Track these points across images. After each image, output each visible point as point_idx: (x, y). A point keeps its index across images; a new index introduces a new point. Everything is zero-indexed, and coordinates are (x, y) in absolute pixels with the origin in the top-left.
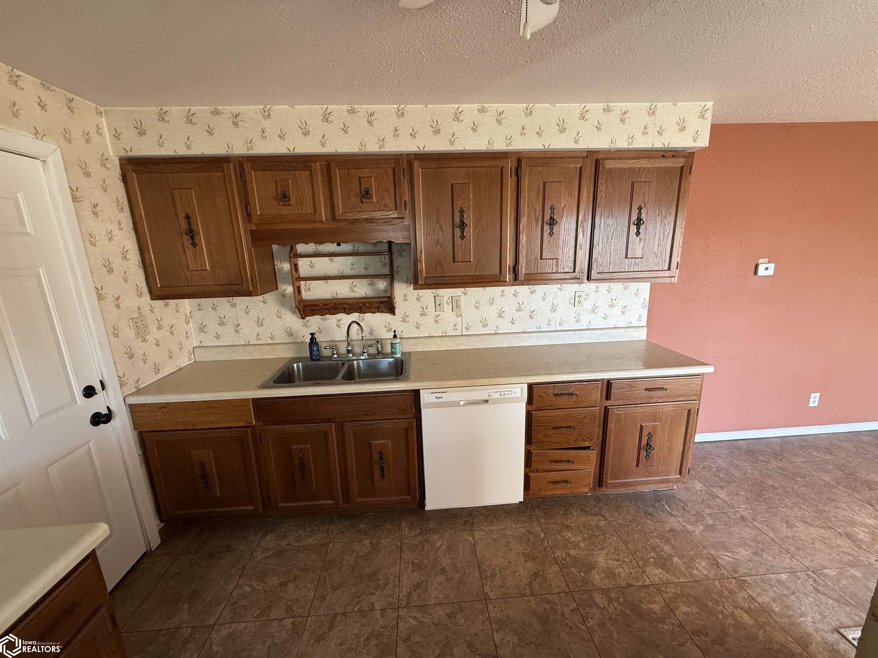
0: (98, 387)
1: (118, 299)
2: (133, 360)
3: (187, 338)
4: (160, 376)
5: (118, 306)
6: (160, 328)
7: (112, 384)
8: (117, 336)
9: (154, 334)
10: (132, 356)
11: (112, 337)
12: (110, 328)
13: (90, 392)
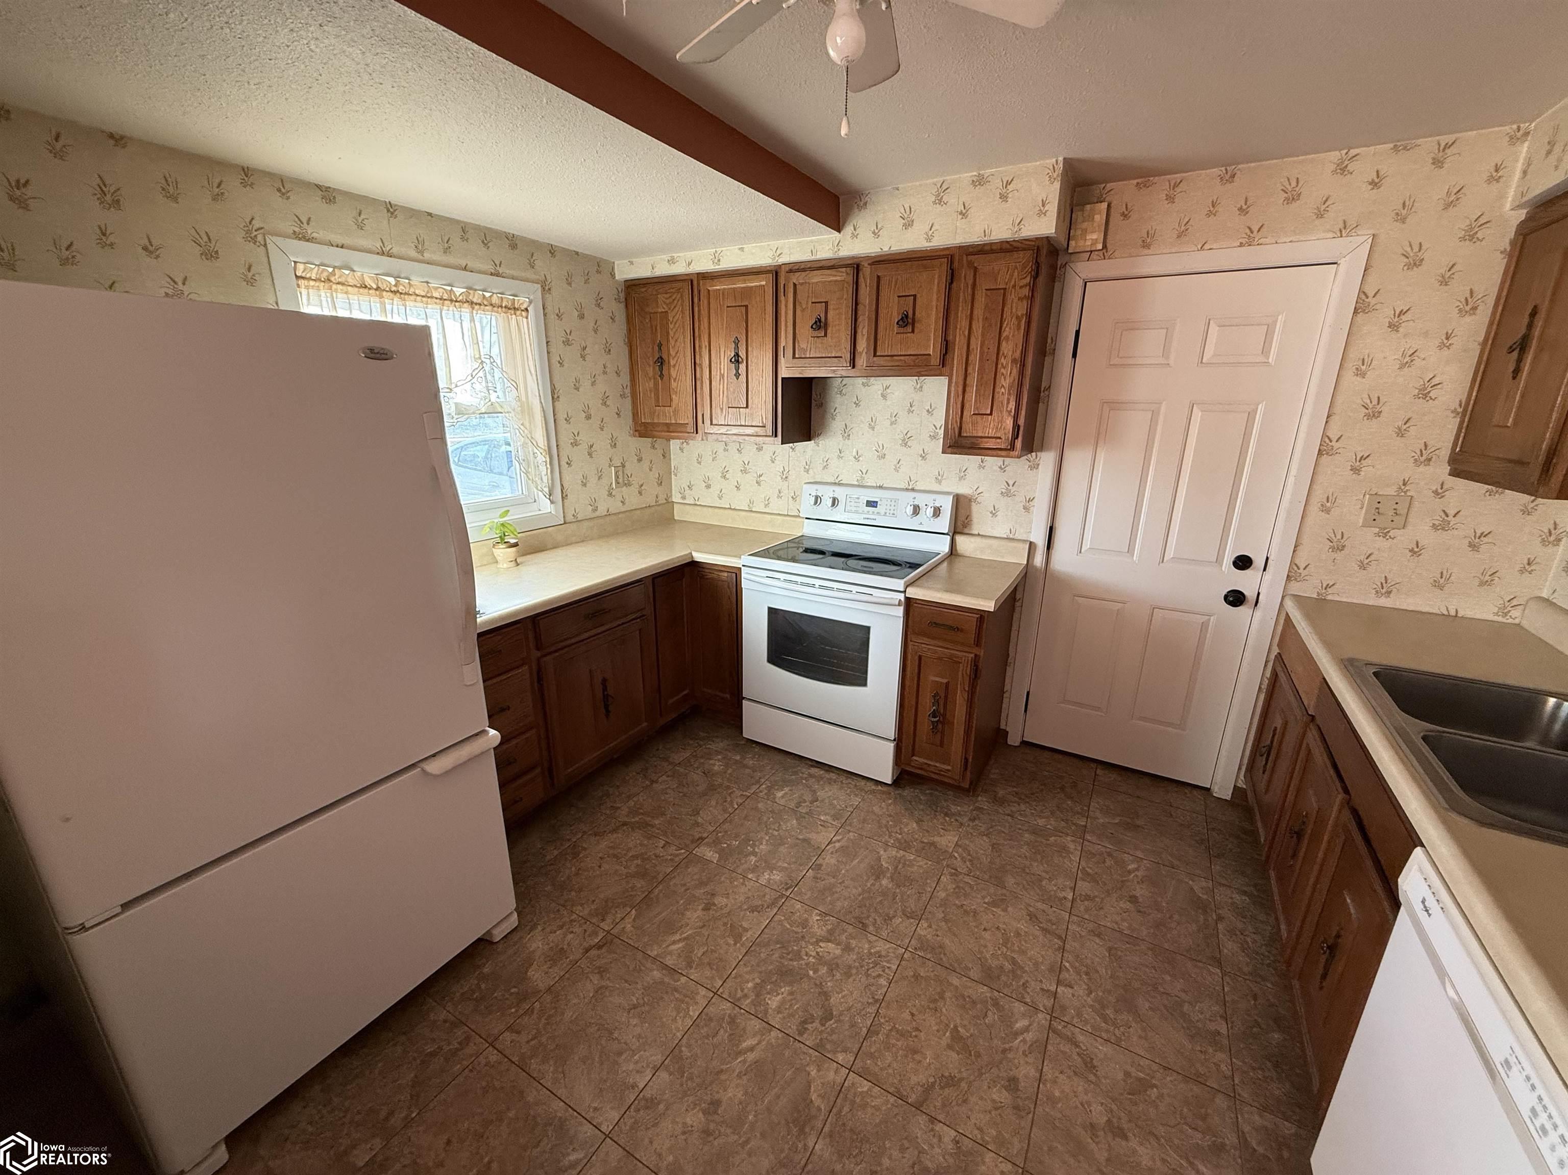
0: (1259, 562)
1: (1364, 458)
2: (1339, 556)
3: (1525, 571)
5: (1357, 470)
6: (1441, 527)
7: (1278, 567)
8: (1328, 510)
9: (1419, 530)
10: (1340, 548)
11: (1314, 508)
12: (1319, 496)
13: (1243, 563)
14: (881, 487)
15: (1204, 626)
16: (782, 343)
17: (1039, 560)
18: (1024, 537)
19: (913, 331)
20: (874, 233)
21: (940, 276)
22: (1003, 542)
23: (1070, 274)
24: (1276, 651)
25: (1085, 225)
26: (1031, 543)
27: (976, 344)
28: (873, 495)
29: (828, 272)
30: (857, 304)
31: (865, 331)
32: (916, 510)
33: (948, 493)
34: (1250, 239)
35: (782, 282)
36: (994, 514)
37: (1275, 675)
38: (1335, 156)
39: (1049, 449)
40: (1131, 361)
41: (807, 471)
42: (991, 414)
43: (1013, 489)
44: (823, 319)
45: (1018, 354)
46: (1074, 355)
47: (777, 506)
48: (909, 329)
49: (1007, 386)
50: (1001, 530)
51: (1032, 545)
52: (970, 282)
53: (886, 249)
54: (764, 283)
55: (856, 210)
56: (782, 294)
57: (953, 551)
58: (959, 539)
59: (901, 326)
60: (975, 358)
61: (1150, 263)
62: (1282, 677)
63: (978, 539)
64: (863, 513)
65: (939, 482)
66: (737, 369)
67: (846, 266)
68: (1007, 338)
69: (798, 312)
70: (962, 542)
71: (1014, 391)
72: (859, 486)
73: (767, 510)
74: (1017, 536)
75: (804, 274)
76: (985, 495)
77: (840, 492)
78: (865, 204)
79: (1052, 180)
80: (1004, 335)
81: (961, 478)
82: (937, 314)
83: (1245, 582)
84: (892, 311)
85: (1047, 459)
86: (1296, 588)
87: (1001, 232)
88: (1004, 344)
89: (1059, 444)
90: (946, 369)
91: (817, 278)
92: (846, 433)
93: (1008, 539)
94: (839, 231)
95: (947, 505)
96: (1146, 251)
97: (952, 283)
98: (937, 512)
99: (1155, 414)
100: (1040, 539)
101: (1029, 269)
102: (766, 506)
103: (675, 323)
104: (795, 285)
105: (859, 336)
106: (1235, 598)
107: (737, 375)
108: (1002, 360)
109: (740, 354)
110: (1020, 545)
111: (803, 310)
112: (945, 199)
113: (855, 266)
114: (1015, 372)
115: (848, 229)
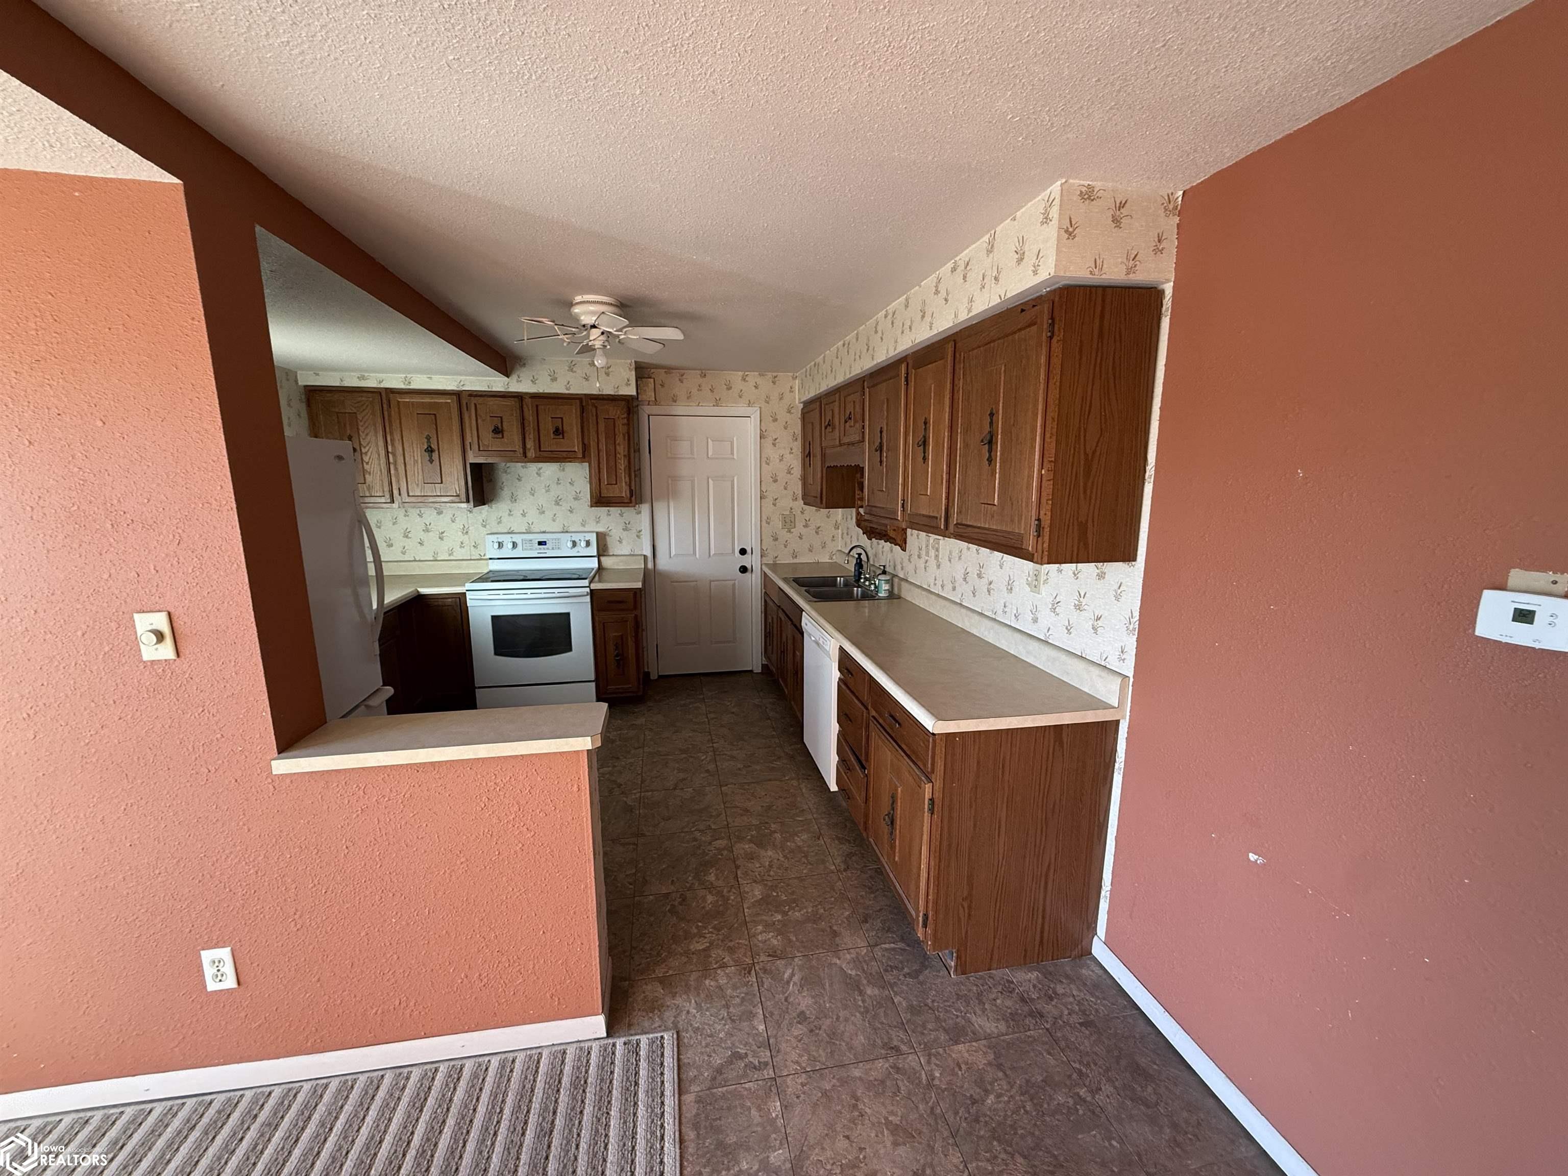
0: (749, 551)
1: (776, 499)
2: (777, 543)
3: (833, 540)
4: (796, 561)
5: (774, 505)
6: (806, 526)
7: (757, 552)
8: (768, 523)
9: (799, 528)
10: (776, 539)
11: (764, 523)
12: (764, 518)
13: (743, 552)
14: (544, 532)
15: (734, 585)
16: (468, 440)
17: (650, 565)
18: (640, 553)
19: (563, 438)
20: (532, 381)
21: (576, 410)
22: (629, 557)
23: (641, 412)
24: (764, 591)
25: (645, 388)
26: (644, 556)
27: (603, 447)
28: (542, 538)
29: (501, 399)
30: (523, 420)
31: (532, 436)
32: (574, 544)
33: (592, 532)
34: (717, 402)
35: (464, 402)
36: (620, 542)
37: (765, 601)
38: (741, 373)
39: (645, 502)
40: (679, 456)
41: (485, 526)
42: (616, 484)
43: (629, 526)
44: (500, 427)
45: (626, 453)
46: (650, 452)
47: (459, 554)
48: (561, 437)
49: (623, 468)
50: (626, 551)
51: (645, 556)
52: (594, 414)
53: (541, 391)
54: (449, 401)
55: (518, 366)
56: (465, 409)
57: (600, 568)
58: (602, 559)
59: (556, 435)
60: (603, 455)
61: (679, 410)
62: (768, 599)
63: (614, 558)
64: (536, 549)
65: (583, 525)
66: (431, 457)
67: (514, 397)
68: (619, 444)
69: (479, 421)
70: (607, 562)
71: (627, 471)
72: (527, 533)
73: (452, 558)
74: (636, 553)
75: (482, 398)
76: (614, 531)
77: (518, 539)
78: (524, 364)
79: (630, 370)
80: (617, 442)
81: (598, 522)
82: (577, 430)
83: (746, 561)
84: (548, 426)
85: (645, 508)
86: (765, 560)
87: (609, 391)
88: (618, 447)
89: (650, 500)
90: (587, 459)
91: (491, 402)
92: (513, 499)
93: (630, 555)
94: (508, 377)
95: (593, 539)
96: (674, 404)
97: (583, 412)
98: (588, 544)
99: (693, 482)
100: (648, 552)
101: (625, 410)
102: (450, 555)
103: (365, 422)
104: (475, 405)
105: (527, 440)
106: (744, 569)
107: (431, 461)
108: (618, 455)
109: (432, 446)
110: (640, 557)
111: (483, 420)
112: (574, 369)
113: (519, 397)
114: (626, 461)
115: (514, 377)
